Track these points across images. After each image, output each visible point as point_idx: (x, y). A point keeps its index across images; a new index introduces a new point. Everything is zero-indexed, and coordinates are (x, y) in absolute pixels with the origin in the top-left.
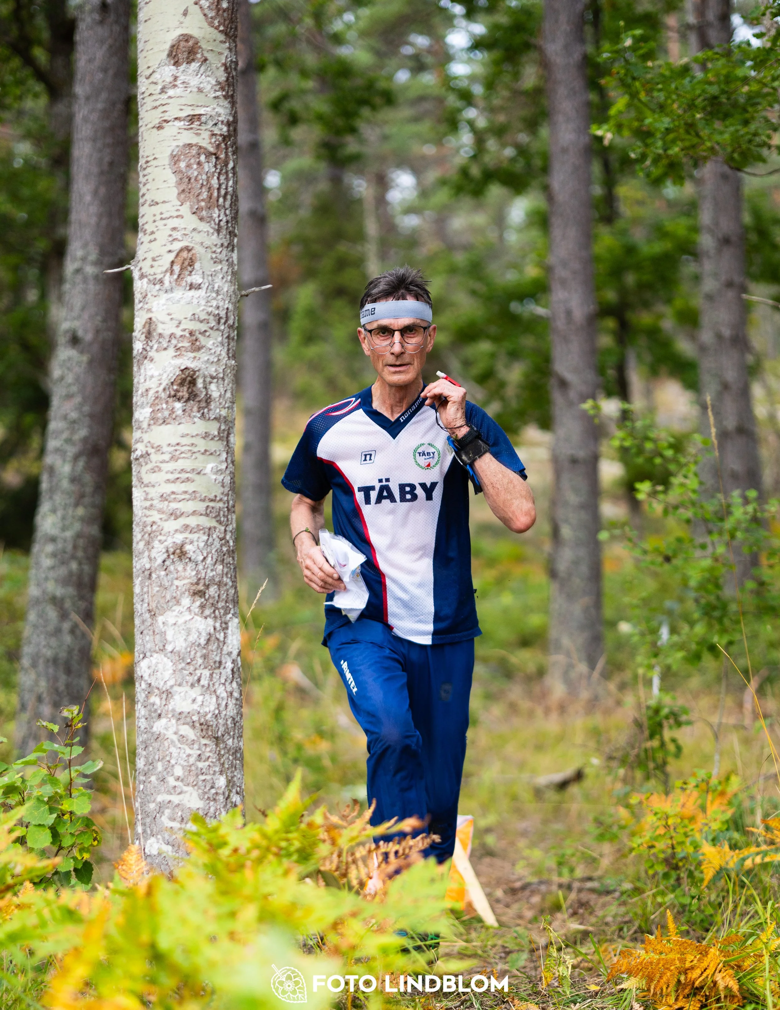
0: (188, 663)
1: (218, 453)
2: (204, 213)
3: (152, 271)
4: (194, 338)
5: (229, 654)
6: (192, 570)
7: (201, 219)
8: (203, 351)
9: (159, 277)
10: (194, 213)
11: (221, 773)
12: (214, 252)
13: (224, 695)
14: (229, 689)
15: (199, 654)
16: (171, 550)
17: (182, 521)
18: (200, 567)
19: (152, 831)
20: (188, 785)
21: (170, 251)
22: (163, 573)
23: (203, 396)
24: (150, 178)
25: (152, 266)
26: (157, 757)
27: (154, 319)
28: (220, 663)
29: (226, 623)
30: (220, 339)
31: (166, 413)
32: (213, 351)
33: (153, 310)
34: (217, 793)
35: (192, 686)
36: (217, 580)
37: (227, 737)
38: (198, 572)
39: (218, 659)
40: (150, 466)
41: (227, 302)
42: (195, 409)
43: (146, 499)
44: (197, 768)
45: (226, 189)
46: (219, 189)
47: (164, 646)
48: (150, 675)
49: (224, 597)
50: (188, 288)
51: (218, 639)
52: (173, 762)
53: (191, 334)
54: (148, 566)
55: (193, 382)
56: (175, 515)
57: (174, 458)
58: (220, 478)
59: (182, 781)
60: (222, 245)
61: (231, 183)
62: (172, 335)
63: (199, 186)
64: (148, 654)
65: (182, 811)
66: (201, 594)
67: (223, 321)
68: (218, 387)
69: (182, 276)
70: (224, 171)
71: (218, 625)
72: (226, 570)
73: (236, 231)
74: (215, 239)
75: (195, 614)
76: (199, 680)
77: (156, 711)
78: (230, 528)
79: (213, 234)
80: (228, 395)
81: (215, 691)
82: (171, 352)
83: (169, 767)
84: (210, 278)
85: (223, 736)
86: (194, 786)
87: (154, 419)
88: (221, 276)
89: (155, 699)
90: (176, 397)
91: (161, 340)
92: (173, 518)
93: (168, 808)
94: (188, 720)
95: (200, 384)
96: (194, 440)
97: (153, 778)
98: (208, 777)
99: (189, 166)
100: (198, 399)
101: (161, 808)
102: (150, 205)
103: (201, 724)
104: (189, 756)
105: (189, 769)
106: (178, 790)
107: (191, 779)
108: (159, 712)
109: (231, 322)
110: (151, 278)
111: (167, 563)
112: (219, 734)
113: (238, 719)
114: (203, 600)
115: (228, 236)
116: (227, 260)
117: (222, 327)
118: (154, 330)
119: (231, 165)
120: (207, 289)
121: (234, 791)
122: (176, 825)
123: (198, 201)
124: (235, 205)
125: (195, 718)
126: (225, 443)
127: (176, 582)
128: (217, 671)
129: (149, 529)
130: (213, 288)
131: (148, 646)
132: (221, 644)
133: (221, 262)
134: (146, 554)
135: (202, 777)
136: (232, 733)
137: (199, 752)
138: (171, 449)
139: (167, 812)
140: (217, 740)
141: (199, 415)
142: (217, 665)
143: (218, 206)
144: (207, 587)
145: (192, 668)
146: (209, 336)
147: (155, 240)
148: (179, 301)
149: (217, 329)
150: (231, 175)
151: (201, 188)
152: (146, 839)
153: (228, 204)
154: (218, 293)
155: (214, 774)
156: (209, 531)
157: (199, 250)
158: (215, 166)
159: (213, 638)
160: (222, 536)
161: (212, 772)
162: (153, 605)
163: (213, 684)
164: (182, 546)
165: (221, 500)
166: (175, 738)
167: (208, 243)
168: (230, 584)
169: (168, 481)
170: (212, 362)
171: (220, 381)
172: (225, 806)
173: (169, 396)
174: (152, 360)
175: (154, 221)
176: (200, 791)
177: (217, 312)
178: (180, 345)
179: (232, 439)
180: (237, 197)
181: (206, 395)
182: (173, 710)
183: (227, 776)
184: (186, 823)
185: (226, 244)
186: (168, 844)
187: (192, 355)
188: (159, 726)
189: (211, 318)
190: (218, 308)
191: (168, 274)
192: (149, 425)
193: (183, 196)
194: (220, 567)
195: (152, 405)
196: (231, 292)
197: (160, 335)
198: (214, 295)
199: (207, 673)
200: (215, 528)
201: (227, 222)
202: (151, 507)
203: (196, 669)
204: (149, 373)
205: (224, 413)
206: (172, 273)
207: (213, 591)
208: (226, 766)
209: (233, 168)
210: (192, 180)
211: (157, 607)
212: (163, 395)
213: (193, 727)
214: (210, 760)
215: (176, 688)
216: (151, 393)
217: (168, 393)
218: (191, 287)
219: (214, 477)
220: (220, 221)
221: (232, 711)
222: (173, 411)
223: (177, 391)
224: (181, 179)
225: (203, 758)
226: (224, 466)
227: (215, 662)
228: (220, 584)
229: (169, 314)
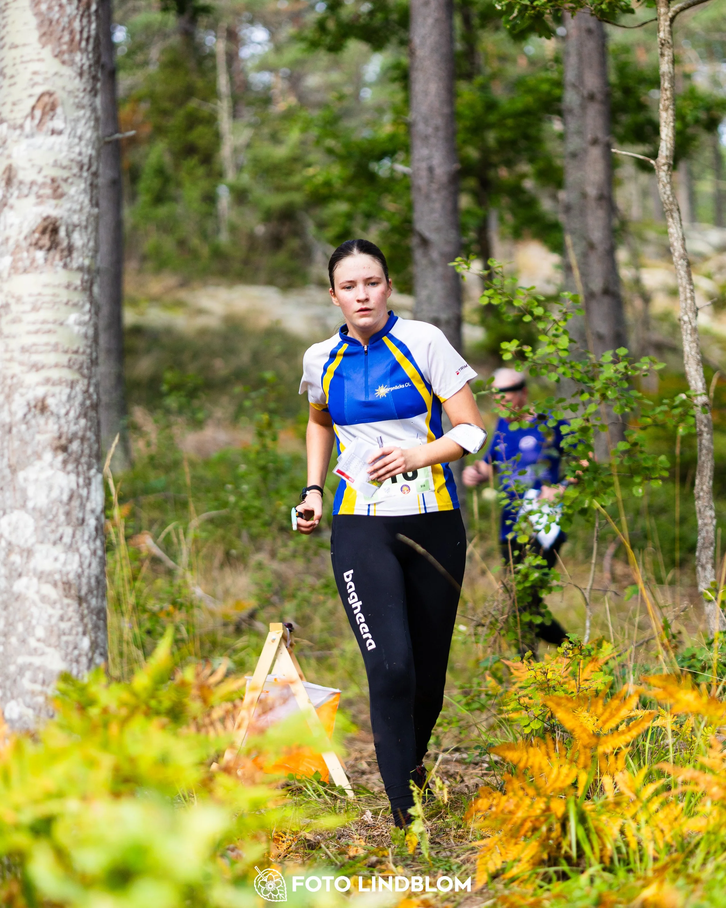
0: (50, 521)
1: (81, 303)
2: (66, 57)
3: (12, 116)
4: (56, 185)
5: (93, 511)
6: (54, 424)
7: (64, 63)
8: (65, 198)
9: (19, 122)
10: (56, 56)
11: (84, 633)
12: (77, 97)
13: (88, 553)
14: (92, 547)
15: (61, 511)
16: (33, 403)
17: (44, 374)
18: (63, 421)
19: (12, 693)
20: (50, 646)
21: (31, 96)
22: (23, 427)
23: (65, 244)
24: (10, 20)
25: (12, 111)
26: (17, 617)
27: (14, 165)
28: (83, 520)
29: (89, 479)
30: (83, 186)
31: (27, 263)
32: (76, 198)
33: (15, 155)
34: (80, 655)
35: (55, 543)
36: (80, 434)
37: (89, 597)
38: (60, 427)
39: (81, 515)
40: (9, 317)
41: (90, 148)
42: (57, 257)
43: (6, 351)
44: (59, 629)
45: (89, 31)
46: (81, 32)
47: (25, 502)
48: (10, 533)
49: (87, 451)
50: (50, 133)
51: (80, 496)
52: (34, 622)
53: (53, 180)
54: (8, 420)
55: (55, 231)
56: (36, 367)
57: (35, 309)
58: (83, 330)
59: (44, 641)
60: (85, 90)
61: (93, 26)
62: (33, 183)
63: (60, 28)
64: (8, 511)
65: (44, 672)
66: (64, 449)
67: (85, 168)
68: (81, 235)
69: (43, 121)
70: (86, 13)
71: (81, 481)
72: (89, 424)
73: (99, 75)
74: (78, 84)
75: (58, 469)
76: (61, 538)
77: (16, 570)
78: (93, 381)
79: (75, 78)
80: (92, 244)
81: (78, 550)
82: (32, 199)
83: (29, 629)
84: (73, 124)
85: (86, 594)
86: (56, 647)
87: (14, 269)
88: (83, 121)
89: (16, 558)
90: (37, 245)
91: (22, 186)
92: (34, 369)
93: (28, 669)
94: (50, 579)
95: (62, 233)
96: (56, 291)
97: (13, 640)
98: (70, 638)
99: (50, 8)
100: (60, 248)
101: (21, 671)
102: (10, 48)
103: (64, 583)
104: (50, 616)
105: (50, 630)
106: (39, 652)
107: (54, 640)
108: (20, 570)
109: (93, 169)
110: (12, 123)
111: (29, 416)
112: (83, 592)
113: (101, 577)
114: (65, 454)
115: (91, 81)
116: (91, 105)
117: (85, 174)
118: (15, 176)
119: (94, 7)
120: (70, 134)
121: (98, 652)
122: (38, 687)
123: (60, 45)
124: (98, 48)
125: (57, 577)
126: (88, 293)
127: (38, 437)
128: (80, 528)
129: (9, 382)
130: (75, 133)
131: (9, 503)
132: (84, 500)
133: (83, 107)
134: (6, 407)
135: (64, 638)
136: (95, 592)
137: (61, 612)
138: (32, 299)
139: (28, 674)
140: (80, 600)
141: (61, 264)
142: (80, 521)
143: (80, 50)
144: (70, 441)
145: (53, 526)
146: (72, 184)
147: (15, 84)
148: (40, 147)
149: (81, 176)
150: (93, 18)
151: (63, 30)
152: (6, 702)
153: (90, 47)
154: (80, 138)
155: (77, 634)
156: (72, 385)
157: (60, 95)
158: (78, 8)
159: (76, 495)
160: (84, 388)
161: (74, 632)
162: (14, 461)
163: (76, 542)
164: (43, 400)
165: (84, 353)
166: (36, 598)
167: (70, 87)
168: (93, 438)
169: (29, 333)
170: (75, 212)
171: (83, 230)
172: (89, 668)
173: (31, 245)
174: (12, 207)
175: (14, 65)
176: (63, 652)
177: (79, 158)
178: (42, 192)
179: (96, 289)
180: (99, 40)
181: (69, 243)
182: (35, 570)
183: (90, 637)
184: (48, 685)
185: (89, 89)
186: (29, 707)
187: (53, 202)
188: (19, 585)
189: (74, 165)
190: (80, 154)
191: (29, 119)
192: (9, 275)
193: (44, 39)
194: (83, 422)
195: (13, 254)
196: (94, 138)
197: (21, 183)
198: (76, 140)
199: (68, 531)
200: (77, 381)
201: (90, 66)
202: (11, 360)
203: (58, 526)
204: (9, 221)
205: (87, 262)
206: (33, 118)
207: (75, 446)
208: (90, 626)
209: (96, 11)
210: (54, 23)
211: (18, 462)
212: (24, 244)
213: (55, 585)
214: (73, 620)
215: (38, 547)
216: (11, 242)
217: (29, 241)
218: (53, 132)
219: (76, 329)
220: (82, 65)
221: (95, 569)
222: (33, 261)
223: (39, 239)
224: (42, 22)
225: (66, 618)
226: (87, 317)
227: (78, 519)
228: (83, 439)
229: (30, 160)
